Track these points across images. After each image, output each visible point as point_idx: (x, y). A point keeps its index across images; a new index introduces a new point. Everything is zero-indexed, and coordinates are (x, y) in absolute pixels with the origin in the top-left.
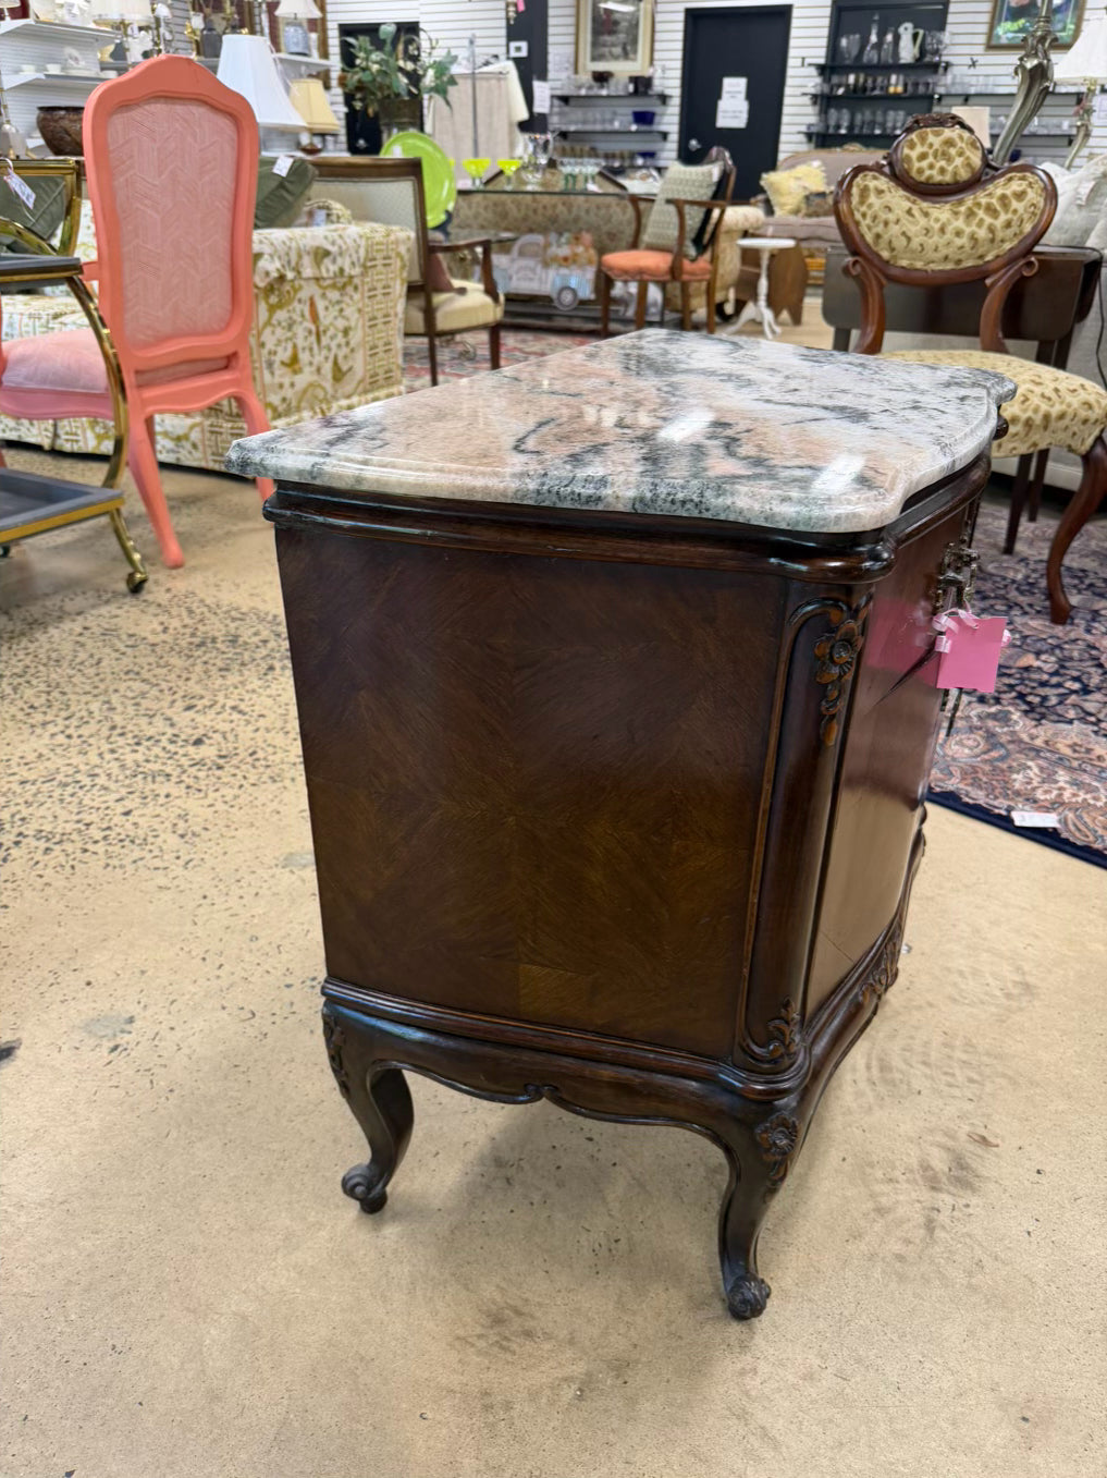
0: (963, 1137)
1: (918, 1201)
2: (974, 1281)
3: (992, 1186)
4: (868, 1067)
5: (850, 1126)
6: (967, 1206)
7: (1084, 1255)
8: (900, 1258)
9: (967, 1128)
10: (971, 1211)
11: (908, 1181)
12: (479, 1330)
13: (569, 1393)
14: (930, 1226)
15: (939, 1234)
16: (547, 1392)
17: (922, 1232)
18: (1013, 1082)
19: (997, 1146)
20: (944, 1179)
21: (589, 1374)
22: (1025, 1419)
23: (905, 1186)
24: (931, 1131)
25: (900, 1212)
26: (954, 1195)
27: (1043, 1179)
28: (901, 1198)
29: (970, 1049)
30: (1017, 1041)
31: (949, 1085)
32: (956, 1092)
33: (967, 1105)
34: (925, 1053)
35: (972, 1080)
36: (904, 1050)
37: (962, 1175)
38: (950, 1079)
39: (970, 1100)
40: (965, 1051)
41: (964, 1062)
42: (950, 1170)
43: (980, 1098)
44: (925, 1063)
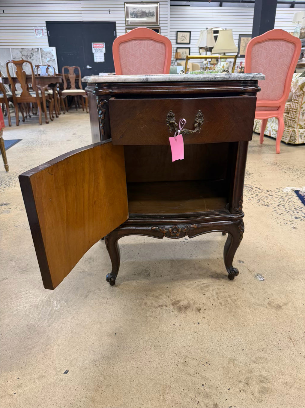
0: (197, 306)
1: (166, 303)
2: (149, 317)
3: (184, 315)
4: (203, 284)
5: (179, 286)
6: (173, 311)
7: (176, 337)
8: (146, 304)
9: (201, 306)
10: (172, 312)
11: (171, 299)
12: (87, 258)
13: (81, 271)
14: (160, 306)
15: (159, 309)
16: (80, 268)
17: (157, 305)
18: (230, 312)
19: (200, 313)
20: (178, 306)
21: (86, 272)
22: (116, 334)
23: (169, 299)
24: (192, 300)
25: (160, 300)
26: (174, 308)
27: (197, 324)
28: (164, 300)
29: (234, 301)
30: (249, 309)
31: (214, 300)
32: (212, 301)
33: (209, 304)
34: (221, 293)
35: (221, 303)
36: (218, 289)
37: (182, 309)
38: (216, 299)
39: (212, 305)
40: (231, 300)
41: (227, 300)
42: (182, 306)
43: (216, 306)
44: (217, 293)
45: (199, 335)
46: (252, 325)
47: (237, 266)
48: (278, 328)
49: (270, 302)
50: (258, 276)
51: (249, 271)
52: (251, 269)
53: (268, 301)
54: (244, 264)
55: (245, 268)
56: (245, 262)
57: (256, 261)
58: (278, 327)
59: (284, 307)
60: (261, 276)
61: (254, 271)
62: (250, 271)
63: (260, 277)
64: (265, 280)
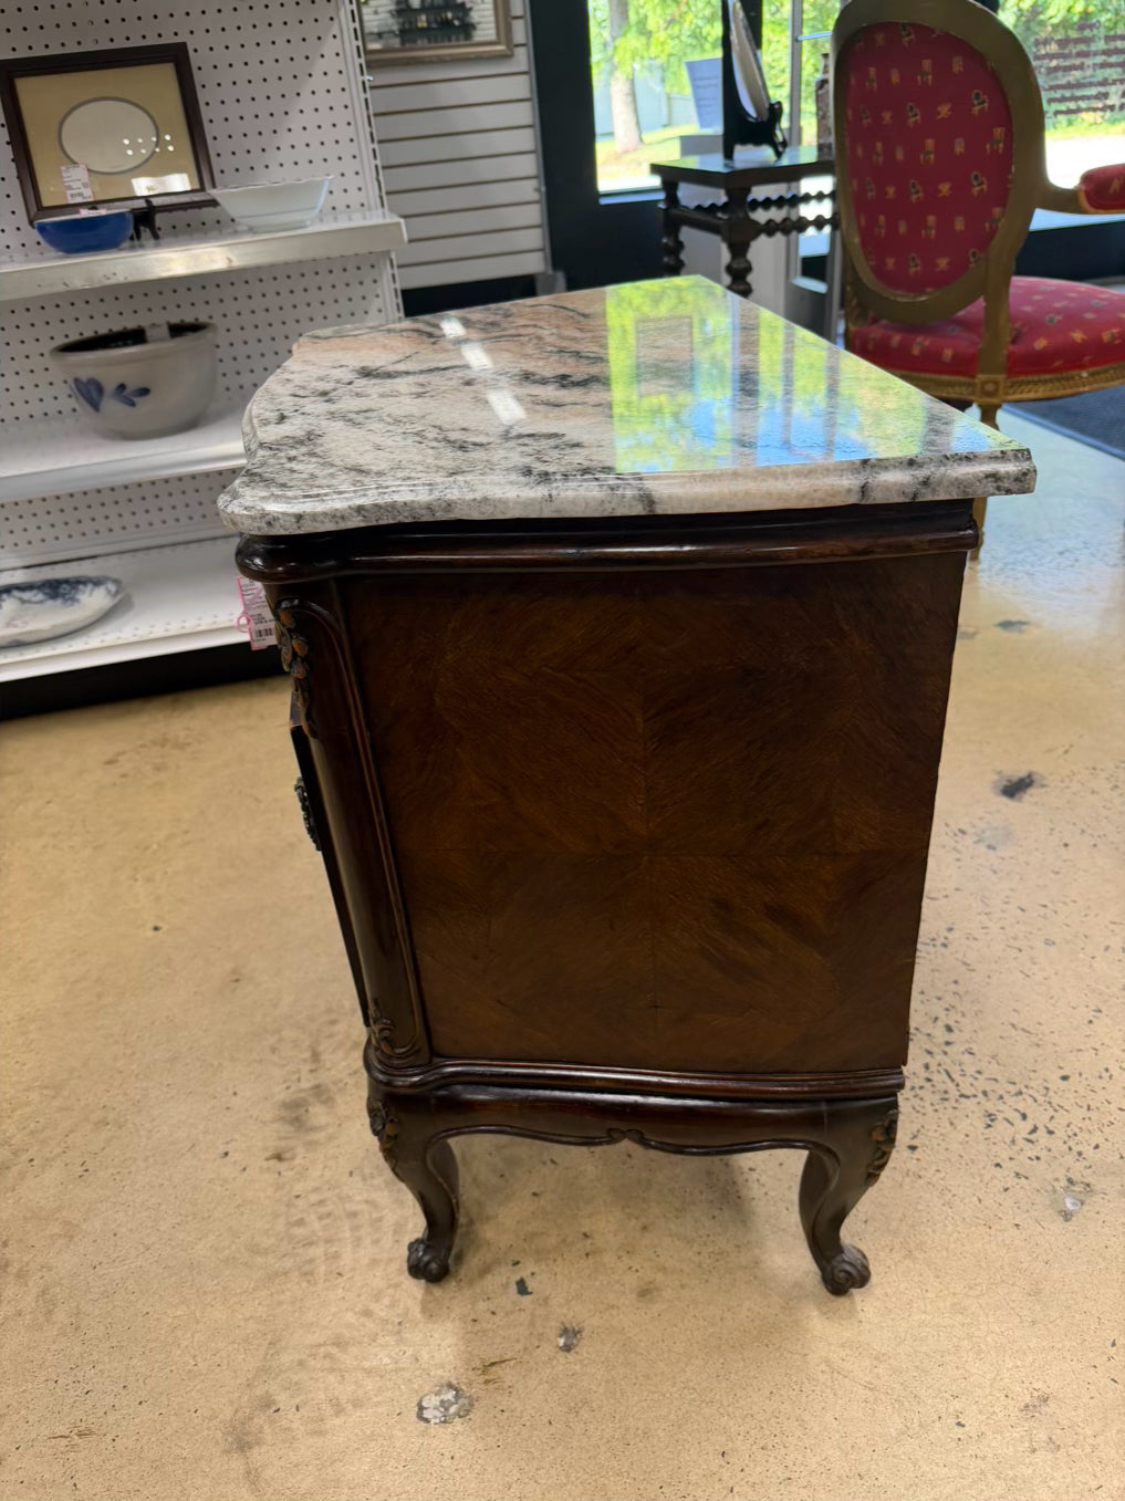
0: (300, 1151)
1: (329, 1069)
2: (277, 1036)
3: (268, 1117)
6: (288, 1088)
8: (333, 1022)
9: (298, 1161)
10: (285, 1086)
11: (341, 1081)
14: (316, 1056)
15: (307, 1055)
17: (321, 1048)
19: (267, 1159)
20: (311, 1099)
24: (330, 1138)
27: (222, 1149)
28: (344, 1064)
29: (307, 1268)
30: (251, 1317)
31: (321, 1202)
32: (314, 1198)
33: (299, 1188)
34: (355, 1228)
35: (300, 1223)
36: (380, 1219)
37: (295, 1114)
38: (322, 1210)
39: (298, 1197)
40: (311, 1261)
41: (311, 1244)
42: (307, 1111)
43: (287, 1206)
44: (354, 1215)
45: (183, 1155)
46: (179, 1313)
47: (533, 1315)
48: (140, 1403)
49: (278, 1410)
50: (457, 1397)
51: (493, 1364)
52: (507, 1374)
53: (282, 1399)
54: (547, 1350)
55: (520, 1346)
56: (571, 1356)
57: (585, 1414)
58: (144, 1404)
59: (237, 1464)
60: (453, 1410)
61: (491, 1386)
62: (494, 1369)
63: (447, 1409)
64: (423, 1424)
